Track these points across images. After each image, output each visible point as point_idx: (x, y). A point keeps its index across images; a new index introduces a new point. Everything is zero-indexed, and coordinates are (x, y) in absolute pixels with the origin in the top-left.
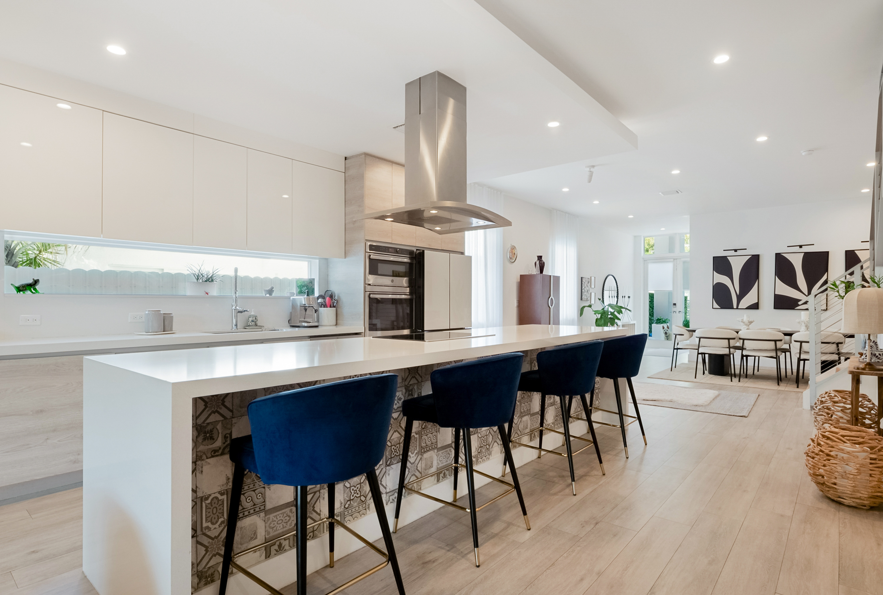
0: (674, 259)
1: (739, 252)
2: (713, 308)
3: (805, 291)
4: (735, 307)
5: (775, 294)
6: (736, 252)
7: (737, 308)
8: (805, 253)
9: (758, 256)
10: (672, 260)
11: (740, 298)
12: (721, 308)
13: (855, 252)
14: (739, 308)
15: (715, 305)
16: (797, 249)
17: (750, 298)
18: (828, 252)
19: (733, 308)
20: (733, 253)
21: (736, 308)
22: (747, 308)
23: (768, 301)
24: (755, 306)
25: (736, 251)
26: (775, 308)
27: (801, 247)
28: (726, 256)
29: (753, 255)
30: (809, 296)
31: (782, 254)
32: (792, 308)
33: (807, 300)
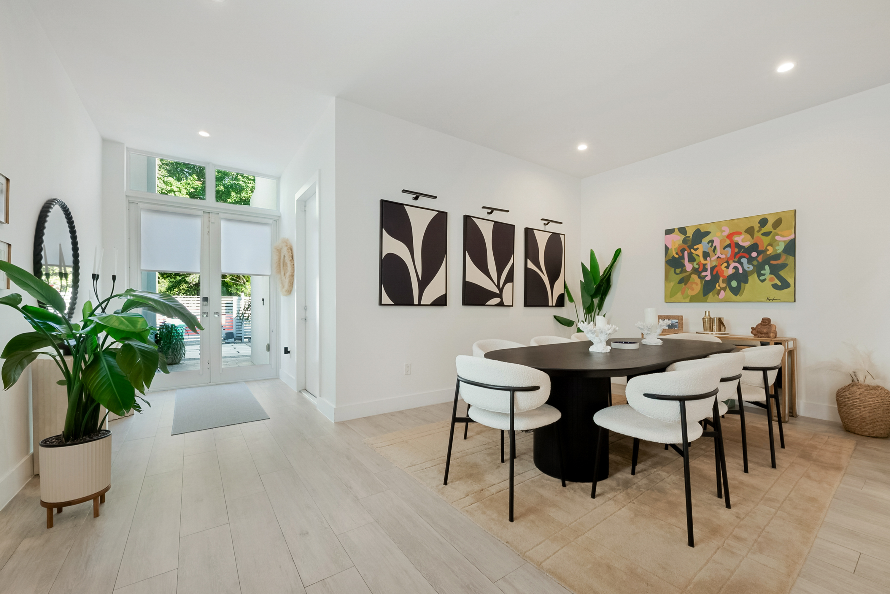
1: (420, 201)
2: (381, 304)
3: (495, 279)
4: (416, 302)
5: (464, 282)
6: (416, 200)
7: (419, 305)
8: (495, 222)
9: (446, 214)
10: (200, 213)
11: (423, 284)
12: (396, 304)
13: (532, 232)
14: (421, 304)
15: (386, 299)
16: (487, 215)
17: (435, 288)
18: (513, 226)
19: (412, 304)
22: (432, 305)
23: (456, 294)
24: (441, 301)
25: (418, 198)
26: (463, 304)
27: (491, 211)
28: (403, 205)
29: (439, 211)
30: (498, 286)
31: (472, 218)
32: (483, 304)
33: (497, 291)
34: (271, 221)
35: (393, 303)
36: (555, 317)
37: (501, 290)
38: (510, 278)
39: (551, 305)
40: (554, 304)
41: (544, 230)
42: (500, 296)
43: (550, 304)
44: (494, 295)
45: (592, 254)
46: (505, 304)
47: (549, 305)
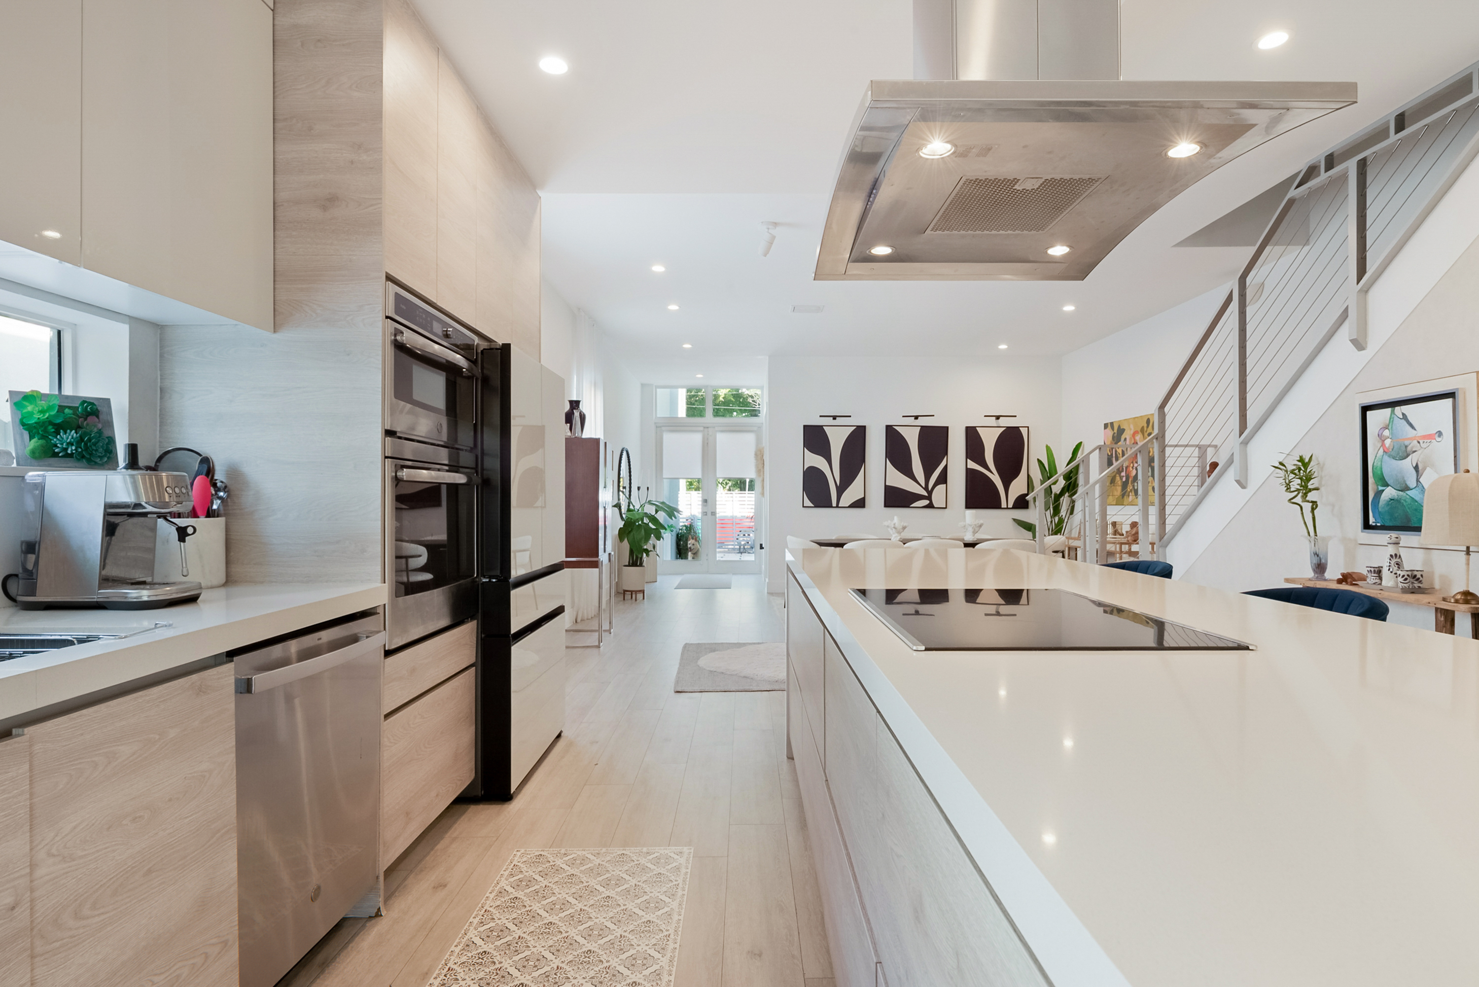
0: (704, 428)
1: (839, 421)
2: (803, 507)
3: (922, 481)
4: (834, 504)
5: (886, 486)
6: (834, 421)
7: (837, 506)
8: (922, 427)
9: (864, 427)
10: (702, 429)
11: (841, 490)
12: (816, 506)
13: (976, 430)
14: (840, 506)
15: (808, 503)
16: (911, 421)
17: (853, 493)
18: (947, 428)
19: (831, 506)
20: (830, 421)
21: (835, 506)
22: (850, 506)
23: (876, 497)
24: (860, 504)
25: (834, 418)
26: (886, 506)
27: (916, 417)
28: (822, 426)
29: (857, 426)
30: (926, 488)
31: (894, 427)
32: (907, 506)
33: (925, 493)
34: (755, 429)
35: (813, 505)
36: (1014, 520)
37: (930, 493)
38: (943, 479)
39: (1006, 507)
40: (1010, 505)
41: (996, 426)
42: (929, 498)
43: (1004, 505)
44: (920, 497)
45: (1048, 449)
46: (935, 506)
47: (1002, 507)
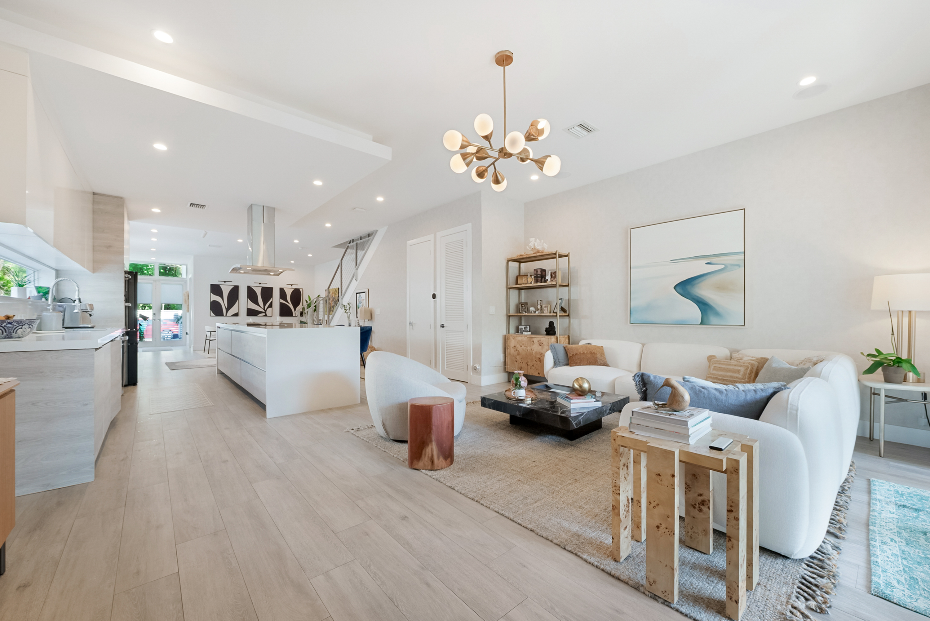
0: (154, 281)
1: (227, 283)
2: (210, 316)
3: (262, 306)
5: (247, 308)
7: (226, 316)
8: (262, 287)
9: (238, 286)
11: (227, 310)
13: (284, 289)
15: (212, 314)
16: (258, 285)
17: (234, 310)
18: (272, 288)
19: (223, 315)
20: (223, 283)
22: (232, 316)
23: (243, 312)
24: (236, 315)
26: (247, 316)
28: (219, 285)
29: (235, 286)
30: (264, 309)
31: (251, 287)
32: (257, 315)
33: (264, 311)
34: (183, 283)
35: (215, 316)
36: (298, 320)
37: (266, 311)
38: (271, 306)
39: (295, 316)
41: (291, 288)
42: (265, 312)
44: (262, 313)
45: (310, 296)
46: (268, 316)
47: (293, 316)
